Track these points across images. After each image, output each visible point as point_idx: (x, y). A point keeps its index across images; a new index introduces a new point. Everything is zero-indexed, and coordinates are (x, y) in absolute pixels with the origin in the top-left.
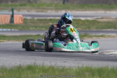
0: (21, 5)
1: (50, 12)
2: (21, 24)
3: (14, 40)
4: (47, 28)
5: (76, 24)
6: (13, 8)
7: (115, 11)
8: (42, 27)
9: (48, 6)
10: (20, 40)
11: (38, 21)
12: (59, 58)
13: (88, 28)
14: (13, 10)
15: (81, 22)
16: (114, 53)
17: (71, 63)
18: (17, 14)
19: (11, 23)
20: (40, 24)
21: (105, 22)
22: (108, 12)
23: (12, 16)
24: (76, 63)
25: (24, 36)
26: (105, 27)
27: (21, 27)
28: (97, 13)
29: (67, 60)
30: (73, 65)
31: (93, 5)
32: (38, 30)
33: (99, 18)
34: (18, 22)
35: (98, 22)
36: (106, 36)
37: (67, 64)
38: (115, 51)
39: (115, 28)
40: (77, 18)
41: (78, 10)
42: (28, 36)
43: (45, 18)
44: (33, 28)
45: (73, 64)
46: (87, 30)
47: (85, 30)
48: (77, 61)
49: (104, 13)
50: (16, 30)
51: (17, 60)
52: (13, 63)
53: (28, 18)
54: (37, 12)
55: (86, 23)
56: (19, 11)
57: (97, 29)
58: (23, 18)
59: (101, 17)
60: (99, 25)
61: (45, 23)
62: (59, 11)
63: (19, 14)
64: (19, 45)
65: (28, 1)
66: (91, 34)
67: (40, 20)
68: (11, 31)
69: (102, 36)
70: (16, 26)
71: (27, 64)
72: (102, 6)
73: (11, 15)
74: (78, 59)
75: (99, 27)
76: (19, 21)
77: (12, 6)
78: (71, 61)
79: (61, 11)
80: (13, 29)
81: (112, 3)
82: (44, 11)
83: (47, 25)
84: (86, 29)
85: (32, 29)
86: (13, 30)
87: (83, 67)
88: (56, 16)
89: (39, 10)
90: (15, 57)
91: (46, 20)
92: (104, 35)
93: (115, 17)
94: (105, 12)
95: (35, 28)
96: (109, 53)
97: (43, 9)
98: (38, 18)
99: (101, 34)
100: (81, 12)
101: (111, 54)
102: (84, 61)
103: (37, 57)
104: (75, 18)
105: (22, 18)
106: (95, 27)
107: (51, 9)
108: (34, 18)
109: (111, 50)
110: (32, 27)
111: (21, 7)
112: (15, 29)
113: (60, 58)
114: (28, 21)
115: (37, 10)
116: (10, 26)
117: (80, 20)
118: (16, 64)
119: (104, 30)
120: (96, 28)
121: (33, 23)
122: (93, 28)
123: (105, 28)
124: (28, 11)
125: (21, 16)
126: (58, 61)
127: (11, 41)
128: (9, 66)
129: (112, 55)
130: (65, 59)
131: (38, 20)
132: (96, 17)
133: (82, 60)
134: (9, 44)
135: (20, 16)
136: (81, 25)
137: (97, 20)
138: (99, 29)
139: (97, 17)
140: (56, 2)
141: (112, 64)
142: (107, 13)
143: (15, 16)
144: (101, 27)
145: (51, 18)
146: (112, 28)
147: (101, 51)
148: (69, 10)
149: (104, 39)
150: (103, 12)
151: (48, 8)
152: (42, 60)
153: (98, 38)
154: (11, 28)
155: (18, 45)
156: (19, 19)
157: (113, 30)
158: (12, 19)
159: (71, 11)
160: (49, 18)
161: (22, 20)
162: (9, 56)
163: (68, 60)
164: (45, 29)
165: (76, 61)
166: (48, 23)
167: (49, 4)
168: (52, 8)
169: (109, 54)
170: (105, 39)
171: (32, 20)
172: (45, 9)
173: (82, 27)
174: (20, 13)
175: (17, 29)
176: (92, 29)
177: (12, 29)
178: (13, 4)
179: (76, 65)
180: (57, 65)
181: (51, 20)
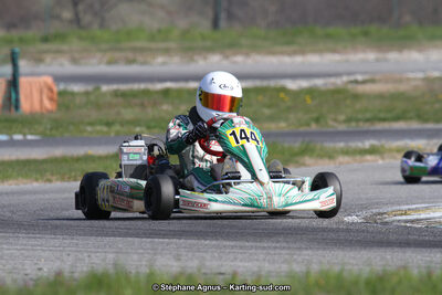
0: (45, 40)
1: (164, 64)
2: (51, 112)
3: (26, 176)
4: (153, 124)
5: (269, 107)
6: (17, 50)
7: (420, 51)
8: (135, 123)
9: (152, 38)
10: (49, 177)
11: (115, 101)
12: (207, 242)
13: (317, 120)
14: (14, 60)
15: (287, 99)
16: (422, 216)
17: (257, 260)
18: (32, 74)
19: (10, 110)
20: (123, 111)
21: (381, 96)
22: (393, 56)
23: (13, 84)
24: (276, 257)
25: (64, 160)
26: (382, 115)
27: (49, 126)
28: (347, 61)
29: (241, 248)
30: (267, 267)
31: (331, 30)
32: (118, 134)
33: (356, 82)
34: (37, 106)
35: (356, 97)
36: (390, 150)
37: (240, 264)
38: (427, 208)
39: (421, 117)
40: (272, 83)
41: (273, 53)
42: (78, 159)
43: (142, 86)
44: (98, 128)
45: (267, 265)
46: (314, 127)
47: (302, 129)
48: (283, 252)
49: (377, 60)
50: (29, 137)
51: (42, 254)
52: (26, 267)
53: (76, 88)
54: (110, 63)
55: (309, 101)
56: (39, 60)
57: (354, 124)
58: (55, 89)
59: (366, 77)
60: (358, 106)
61: (143, 105)
62: (196, 57)
63: (39, 75)
64: (47, 196)
65: (71, 22)
66: (329, 145)
67: (123, 95)
68: (12, 143)
69: (372, 151)
70: (30, 122)
71: (85, 269)
72: (366, 34)
73: (10, 77)
74: (285, 245)
75: (360, 116)
76: (41, 101)
77: (9, 42)
78: (259, 251)
79: (205, 58)
80: (20, 133)
81: (407, 18)
82: (140, 58)
83: (151, 112)
84: (308, 125)
85: (91, 133)
86: (18, 137)
87: (308, 273)
88: (187, 79)
89: (118, 55)
90: (33, 242)
91: (146, 92)
92: (382, 146)
93: (420, 75)
94: (380, 55)
95: (105, 129)
96: (404, 218)
97: (134, 50)
98: (114, 87)
99: (367, 144)
100: (287, 59)
101: (412, 221)
102: (310, 252)
103: (120, 242)
104: (265, 83)
105: (51, 90)
106: (342, 118)
107: (167, 51)
108: (98, 89)
109: (414, 206)
110: (91, 124)
111: (45, 46)
112: (25, 135)
113: (214, 242)
114: (78, 100)
115: (109, 56)
116: (7, 120)
117: (283, 89)
118: (40, 269)
119: (379, 126)
120: (349, 120)
121: (98, 106)
122: (335, 120)
123: (384, 120)
124: (74, 61)
125: (49, 80)
126: (204, 255)
127: (10, 182)
128: (15, 281)
129: (416, 225)
130: (232, 243)
131: (116, 94)
132: (345, 79)
133: (300, 249)
134: (7, 194)
135: (46, 83)
136: (289, 109)
137: (350, 87)
138: (361, 124)
139: (352, 78)
140: (182, 23)
141: (419, 257)
142: (386, 60)
143: (23, 81)
144: (368, 115)
145: (169, 85)
146: (411, 118)
147: (374, 211)
148: (235, 54)
149: (380, 162)
150: (371, 56)
151: (153, 45)
152: (141, 251)
153: (358, 157)
154: (9, 131)
155: (41, 196)
156: (41, 92)
157: (415, 125)
158: (13, 95)
159: (247, 55)
160: (159, 86)
161: (51, 99)
162: (11, 240)
163: (246, 247)
164: (144, 129)
165: (278, 251)
166: (155, 104)
167: (159, 31)
168: (172, 45)
169: (406, 221)
170: (387, 161)
171: (92, 98)
172: (142, 50)
173: (292, 116)
174: (42, 68)
175: (32, 134)
176: (331, 123)
177: (15, 133)
178: (15, 34)
179: (277, 266)
180: (203, 271)
181: (166, 92)
